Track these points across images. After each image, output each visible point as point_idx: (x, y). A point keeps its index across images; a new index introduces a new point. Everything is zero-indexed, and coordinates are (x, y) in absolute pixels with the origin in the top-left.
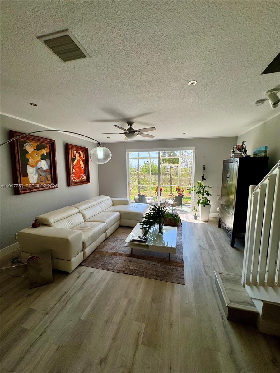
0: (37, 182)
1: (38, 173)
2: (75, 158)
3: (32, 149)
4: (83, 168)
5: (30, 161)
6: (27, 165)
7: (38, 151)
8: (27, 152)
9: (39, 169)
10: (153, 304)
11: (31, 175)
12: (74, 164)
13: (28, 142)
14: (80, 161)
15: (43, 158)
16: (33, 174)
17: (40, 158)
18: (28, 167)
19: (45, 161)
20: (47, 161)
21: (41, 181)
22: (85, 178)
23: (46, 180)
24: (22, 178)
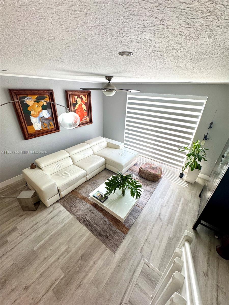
0: (41, 129)
1: (41, 122)
2: (77, 103)
3: (33, 102)
4: (85, 110)
5: (32, 112)
6: (31, 117)
7: (38, 103)
8: (28, 106)
9: (41, 118)
10: (80, 260)
11: (35, 124)
12: (76, 109)
13: (27, 97)
14: (82, 105)
15: (44, 108)
16: (37, 123)
17: (41, 108)
18: (32, 118)
19: (46, 111)
20: (48, 111)
21: (45, 127)
22: (88, 119)
23: (49, 126)
24: (27, 127)
